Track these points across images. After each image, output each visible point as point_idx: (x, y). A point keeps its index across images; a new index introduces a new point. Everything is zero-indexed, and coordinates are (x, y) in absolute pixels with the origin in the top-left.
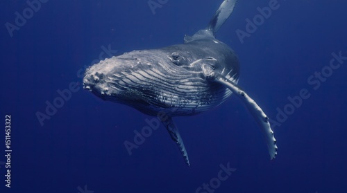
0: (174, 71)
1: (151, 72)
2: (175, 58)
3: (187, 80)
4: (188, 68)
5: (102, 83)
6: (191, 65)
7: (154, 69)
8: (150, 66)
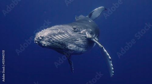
0: (74, 35)
1: (64, 36)
2: (75, 29)
3: (80, 39)
4: (80, 34)
5: (43, 40)
6: (82, 32)
7: (65, 34)
8: (64, 33)
